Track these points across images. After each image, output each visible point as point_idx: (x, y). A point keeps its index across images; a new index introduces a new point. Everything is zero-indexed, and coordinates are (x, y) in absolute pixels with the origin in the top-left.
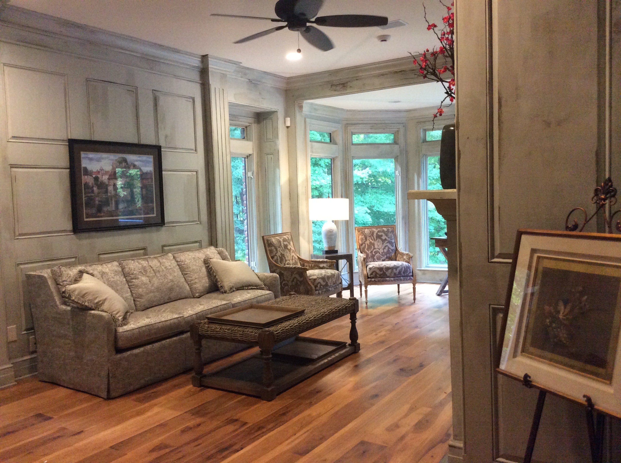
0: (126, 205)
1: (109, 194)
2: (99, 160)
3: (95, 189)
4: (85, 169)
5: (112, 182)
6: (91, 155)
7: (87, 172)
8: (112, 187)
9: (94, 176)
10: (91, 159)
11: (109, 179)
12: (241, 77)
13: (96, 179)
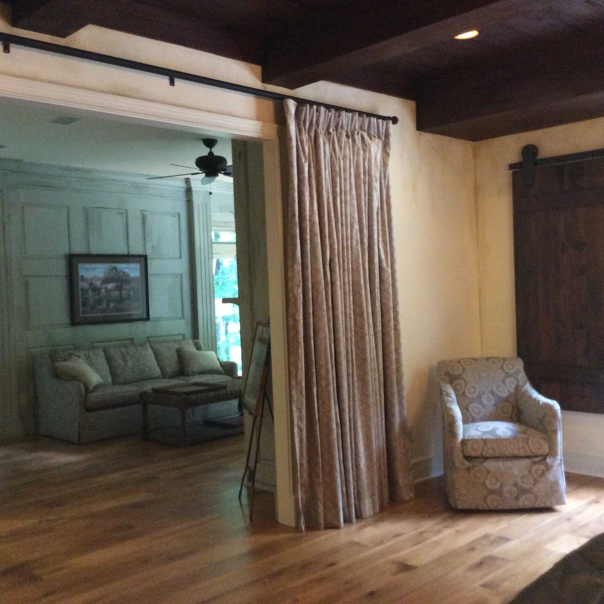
0: (115, 304)
1: (101, 296)
2: (93, 269)
3: (90, 292)
4: (82, 277)
5: (104, 286)
6: (87, 266)
7: (83, 278)
8: (104, 290)
9: (89, 282)
10: (87, 269)
11: (102, 284)
12: (226, 191)
13: (91, 284)
